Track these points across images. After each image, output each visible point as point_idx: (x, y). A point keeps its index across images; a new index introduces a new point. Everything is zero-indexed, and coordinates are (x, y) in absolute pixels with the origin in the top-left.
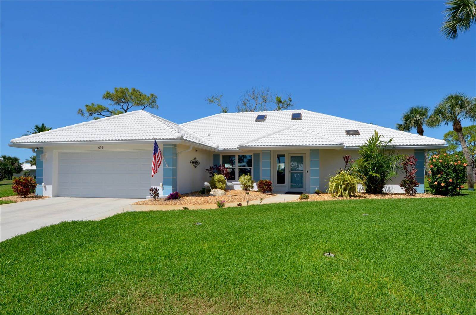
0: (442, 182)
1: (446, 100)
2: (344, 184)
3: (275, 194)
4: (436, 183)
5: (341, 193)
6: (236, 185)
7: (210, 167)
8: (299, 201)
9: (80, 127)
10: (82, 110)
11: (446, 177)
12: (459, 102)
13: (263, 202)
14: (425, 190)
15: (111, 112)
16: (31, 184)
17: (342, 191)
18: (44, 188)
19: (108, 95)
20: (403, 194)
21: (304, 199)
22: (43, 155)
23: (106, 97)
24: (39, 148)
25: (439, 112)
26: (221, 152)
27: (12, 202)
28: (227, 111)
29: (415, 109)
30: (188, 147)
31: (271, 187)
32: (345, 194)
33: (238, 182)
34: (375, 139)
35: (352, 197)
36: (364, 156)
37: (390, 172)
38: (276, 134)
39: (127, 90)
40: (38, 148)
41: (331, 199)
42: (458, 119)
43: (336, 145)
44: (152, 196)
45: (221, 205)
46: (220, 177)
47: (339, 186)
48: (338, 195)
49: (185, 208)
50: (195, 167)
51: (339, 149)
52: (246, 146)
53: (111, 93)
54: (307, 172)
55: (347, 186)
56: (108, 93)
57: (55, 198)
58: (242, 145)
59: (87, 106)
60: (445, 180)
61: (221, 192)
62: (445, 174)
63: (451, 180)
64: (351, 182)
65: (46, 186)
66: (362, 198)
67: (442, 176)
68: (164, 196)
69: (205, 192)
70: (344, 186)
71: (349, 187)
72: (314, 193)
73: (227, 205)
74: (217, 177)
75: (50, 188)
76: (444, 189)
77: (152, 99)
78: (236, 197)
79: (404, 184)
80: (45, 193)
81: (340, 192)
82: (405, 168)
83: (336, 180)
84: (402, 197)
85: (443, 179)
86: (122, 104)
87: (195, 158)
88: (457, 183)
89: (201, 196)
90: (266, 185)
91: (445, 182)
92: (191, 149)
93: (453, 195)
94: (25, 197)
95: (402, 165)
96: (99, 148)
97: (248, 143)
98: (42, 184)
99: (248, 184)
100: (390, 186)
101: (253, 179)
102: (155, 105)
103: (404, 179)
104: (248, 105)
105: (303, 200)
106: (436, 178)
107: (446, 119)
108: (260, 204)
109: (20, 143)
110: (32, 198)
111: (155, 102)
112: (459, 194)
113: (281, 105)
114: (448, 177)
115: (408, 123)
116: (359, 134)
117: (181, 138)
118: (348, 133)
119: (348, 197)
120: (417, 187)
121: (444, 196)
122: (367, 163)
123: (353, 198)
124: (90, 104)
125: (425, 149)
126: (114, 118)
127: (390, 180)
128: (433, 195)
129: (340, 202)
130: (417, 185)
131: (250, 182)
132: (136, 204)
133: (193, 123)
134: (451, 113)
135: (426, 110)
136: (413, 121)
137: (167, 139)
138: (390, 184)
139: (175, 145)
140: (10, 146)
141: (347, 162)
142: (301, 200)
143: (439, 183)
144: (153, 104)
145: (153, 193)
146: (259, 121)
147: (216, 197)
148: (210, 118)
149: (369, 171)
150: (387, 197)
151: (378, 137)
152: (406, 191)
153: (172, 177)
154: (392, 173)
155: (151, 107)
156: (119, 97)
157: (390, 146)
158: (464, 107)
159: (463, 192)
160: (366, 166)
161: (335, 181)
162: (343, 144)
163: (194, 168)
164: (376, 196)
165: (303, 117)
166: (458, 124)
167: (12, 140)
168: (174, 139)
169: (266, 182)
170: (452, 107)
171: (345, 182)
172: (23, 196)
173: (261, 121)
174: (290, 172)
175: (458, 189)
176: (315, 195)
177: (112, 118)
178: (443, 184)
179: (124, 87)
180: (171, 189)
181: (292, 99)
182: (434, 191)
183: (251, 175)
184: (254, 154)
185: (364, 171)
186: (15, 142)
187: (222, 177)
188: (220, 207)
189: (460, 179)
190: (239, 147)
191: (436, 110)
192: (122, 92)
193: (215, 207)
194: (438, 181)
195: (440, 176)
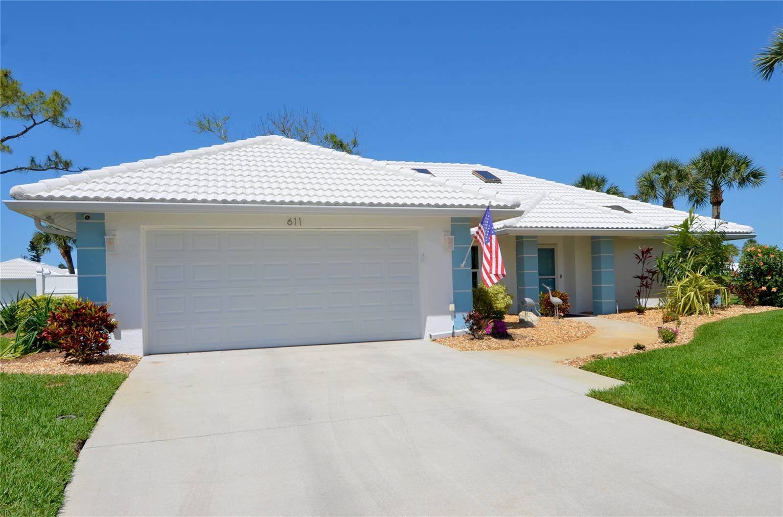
4: (764, 288)
11: (778, 278)
24: (92, 217)
34: (689, 221)
40: (88, 218)
60: (777, 283)
62: (776, 274)
67: (772, 278)
80: (117, 347)
96: (290, 222)
106: (764, 282)
116: (629, 212)
119: (711, 314)
141: (645, 258)
143: (769, 288)
162: (667, 227)
165: (501, 178)
178: (774, 290)
194: (768, 285)
195: (770, 278)
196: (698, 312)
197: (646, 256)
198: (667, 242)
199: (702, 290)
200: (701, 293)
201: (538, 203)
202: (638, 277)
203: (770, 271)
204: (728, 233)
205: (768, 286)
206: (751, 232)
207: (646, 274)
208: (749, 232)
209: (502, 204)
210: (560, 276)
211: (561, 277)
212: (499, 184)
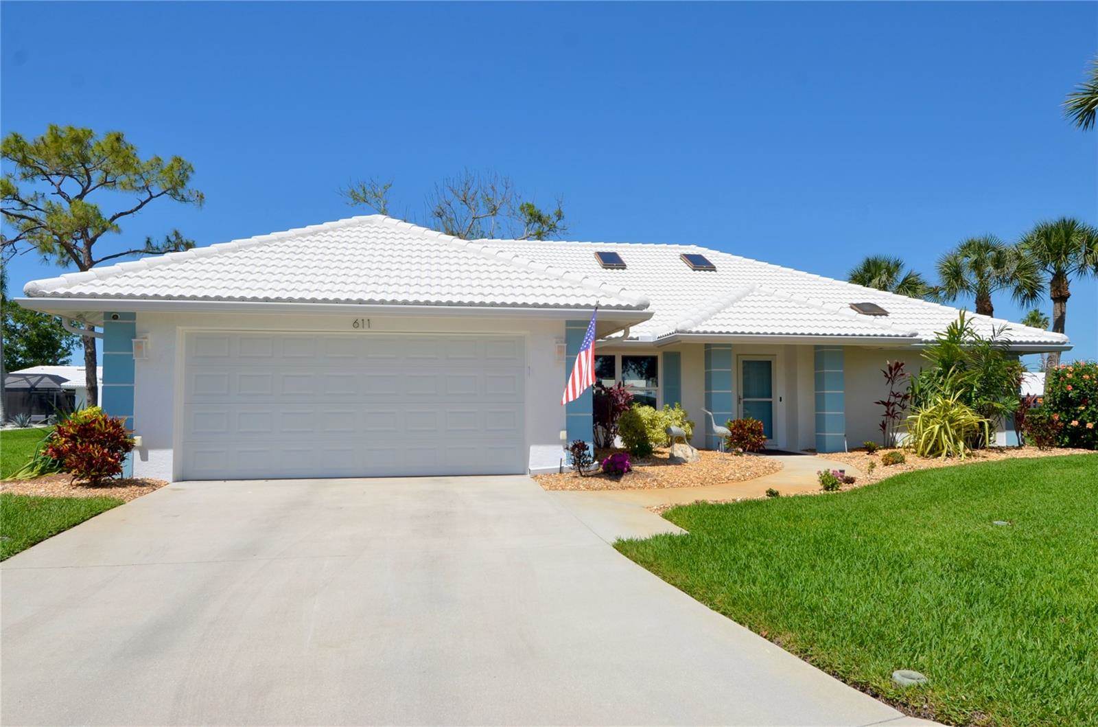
4: (1075, 423)
17: (950, 443)
22: (138, 340)
29: (875, 261)
32: (960, 449)
38: (736, 304)
43: (903, 336)
51: (897, 345)
60: (1094, 416)
62: (1093, 403)
67: (1087, 408)
70: (953, 431)
91: (1093, 420)
94: (95, 485)
96: (356, 324)
116: (886, 314)
118: (861, 309)
119: (965, 456)
121: (1089, 449)
125: (1021, 352)
141: (894, 377)
143: (1083, 423)
162: (916, 334)
165: (717, 264)
167: (30, 285)
168: (628, 307)
171: (956, 423)
178: (1090, 425)
182: (1067, 440)
184: (664, 353)
186: (46, 292)
194: (1080, 418)
195: (1083, 408)
196: (945, 452)
197: (895, 375)
198: (927, 354)
199: (953, 422)
200: (951, 427)
201: (739, 299)
202: (883, 403)
203: (1083, 399)
204: (1015, 342)
205: (1082, 419)
206: (1064, 343)
207: (892, 400)
208: (1061, 341)
209: (624, 304)
210: (779, 399)
211: (781, 400)
212: (713, 272)
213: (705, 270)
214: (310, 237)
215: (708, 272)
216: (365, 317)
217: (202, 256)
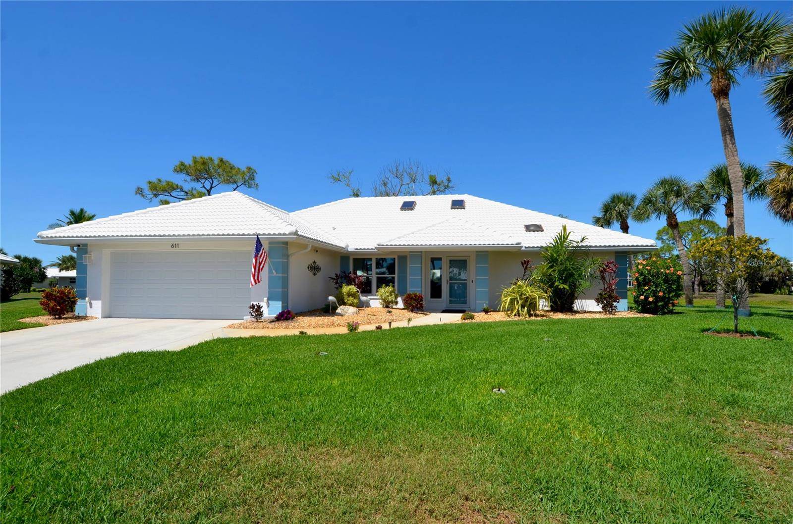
0: (651, 296)
1: (657, 184)
2: (521, 299)
3: (428, 313)
4: (642, 297)
5: (518, 310)
6: (373, 300)
7: (336, 274)
8: (460, 322)
9: (144, 215)
10: (141, 189)
11: (655, 289)
12: (675, 188)
13: (412, 324)
14: (628, 307)
15: (187, 193)
16: (69, 298)
17: (519, 308)
18: (88, 304)
19: (182, 167)
20: (600, 312)
21: (467, 319)
22: (87, 256)
23: (178, 169)
24: (81, 246)
25: (648, 201)
26: (352, 253)
27: (40, 325)
28: (359, 194)
29: (618, 196)
30: (305, 247)
31: (422, 304)
32: (523, 312)
33: (376, 296)
34: (563, 238)
35: (532, 316)
36: (549, 260)
37: (582, 282)
38: (429, 228)
39: (211, 160)
40: (79, 246)
41: (504, 320)
42: (673, 211)
43: (511, 244)
44: (252, 315)
45: (353, 328)
46: (350, 289)
47: (515, 301)
48: (514, 314)
49: (302, 333)
50: (315, 274)
51: (515, 250)
52: (387, 245)
53: (187, 164)
54: (472, 282)
55: (525, 301)
56: (182, 164)
57: (106, 319)
58: (382, 244)
59: (150, 183)
60: (655, 293)
61: (352, 310)
62: (653, 285)
63: (661, 294)
64: (530, 296)
65: (92, 302)
66: (545, 318)
67: (650, 288)
68: (269, 316)
69: (329, 310)
70: (522, 301)
71: (528, 303)
72: (482, 311)
73: (361, 329)
74: (346, 289)
75: (97, 305)
76: (653, 306)
77: (248, 175)
78: (373, 317)
79: (601, 298)
80: (90, 312)
81: (516, 310)
82: (603, 278)
83: (511, 293)
84: (598, 316)
85: (651, 292)
86: (203, 181)
87: (314, 262)
88: (669, 297)
89: (324, 316)
90: (415, 300)
91: (654, 296)
92: (309, 249)
93: (664, 314)
94: (60, 318)
95: (598, 273)
96: (172, 246)
97: (390, 241)
98: (85, 299)
99: (390, 299)
100: (584, 301)
101: (396, 292)
102: (253, 183)
103: (601, 292)
104: (389, 185)
105: (466, 321)
106: (642, 291)
107: (658, 211)
108: (407, 326)
109: (52, 237)
110: (70, 320)
111: (253, 179)
112: (671, 312)
113: (436, 187)
114: (658, 290)
115: (608, 215)
116: (542, 231)
117: (296, 233)
118: (528, 228)
119: (527, 316)
120: (618, 302)
121: (652, 314)
122: (552, 270)
123: (533, 318)
124: (154, 180)
125: (629, 252)
126: (194, 202)
127: (583, 293)
128: (639, 313)
129: (516, 323)
130: (618, 301)
131: (393, 296)
132: (230, 327)
133: (310, 210)
134: (664, 203)
135: (633, 197)
136: (614, 214)
137: (274, 234)
138: (584, 299)
139: (286, 243)
140: (37, 241)
141: (526, 269)
142: (464, 321)
143: (647, 298)
144: (250, 181)
145: (254, 312)
146: (405, 210)
147: (345, 317)
148: (336, 204)
149: (555, 281)
150: (578, 316)
151: (567, 234)
152: (603, 308)
153: (282, 289)
154: (585, 284)
155: (247, 186)
156: (198, 170)
157: (582, 246)
158: (681, 195)
159: (677, 309)
160: (550, 275)
161: (509, 295)
162: (520, 243)
163: (313, 276)
164: (565, 315)
165: (467, 205)
166: (674, 218)
167: (39, 234)
168: (284, 234)
169: (415, 296)
170: (666, 194)
171: (523, 296)
172: (57, 317)
173: (408, 210)
174: (449, 282)
175: (670, 305)
176: (483, 314)
177: (192, 203)
178: (651, 299)
179: (206, 156)
180: (281, 306)
181: (452, 179)
182: (640, 308)
183: (393, 286)
184: (398, 256)
185: (548, 281)
186: (45, 236)
187: (353, 288)
188: (351, 331)
189: (673, 292)
190: (378, 246)
191: (644, 199)
192: (204, 163)
193: (344, 330)
194: (645, 294)
195: (647, 288)
203: (648, 282)
206: (651, 246)
212: (462, 210)
213: (458, 209)
214: (204, 202)
215: (460, 209)
216: (177, 243)
217: (127, 217)
